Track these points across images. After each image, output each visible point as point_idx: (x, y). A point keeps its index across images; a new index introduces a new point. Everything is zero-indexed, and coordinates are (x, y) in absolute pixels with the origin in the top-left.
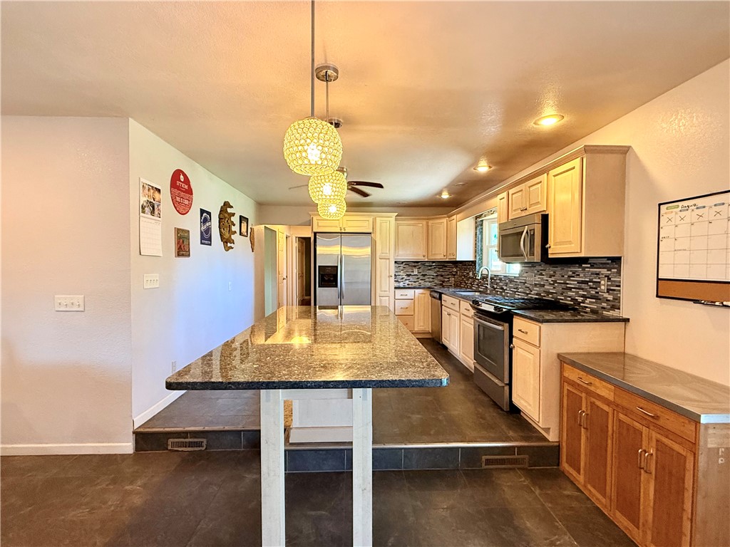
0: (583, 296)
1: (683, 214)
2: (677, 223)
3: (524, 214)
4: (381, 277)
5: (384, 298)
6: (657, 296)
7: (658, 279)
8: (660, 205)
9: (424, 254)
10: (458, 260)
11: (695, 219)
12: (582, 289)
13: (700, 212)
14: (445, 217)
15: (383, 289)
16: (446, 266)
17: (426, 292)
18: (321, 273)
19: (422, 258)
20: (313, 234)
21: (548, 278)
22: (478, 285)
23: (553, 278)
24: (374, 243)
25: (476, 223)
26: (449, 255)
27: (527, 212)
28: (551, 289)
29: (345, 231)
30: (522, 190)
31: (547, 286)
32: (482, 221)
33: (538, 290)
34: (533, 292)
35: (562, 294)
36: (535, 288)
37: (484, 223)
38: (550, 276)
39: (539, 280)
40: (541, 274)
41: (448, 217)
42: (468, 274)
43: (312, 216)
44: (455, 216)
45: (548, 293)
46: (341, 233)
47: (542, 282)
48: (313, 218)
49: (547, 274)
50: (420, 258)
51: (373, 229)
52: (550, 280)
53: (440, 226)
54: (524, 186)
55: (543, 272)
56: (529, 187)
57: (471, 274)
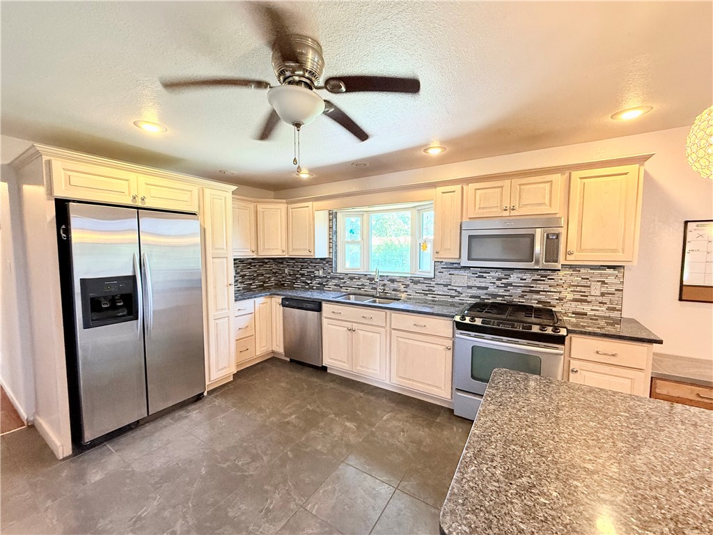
4: (215, 287)
6: (681, 299)
7: (682, 285)
8: (687, 222)
9: (254, 249)
10: (315, 257)
14: (283, 203)
15: (219, 307)
17: (268, 300)
18: (92, 295)
19: (251, 254)
20: (53, 202)
21: (494, 281)
22: (339, 286)
23: (504, 281)
24: (203, 231)
25: (330, 214)
26: (293, 250)
27: (513, 213)
28: (501, 292)
29: (147, 205)
30: (502, 187)
31: (492, 289)
32: (336, 213)
33: (474, 292)
34: (464, 295)
35: (522, 296)
36: (469, 291)
37: (339, 215)
38: (499, 279)
39: (478, 283)
40: (482, 277)
41: (287, 203)
42: (313, 272)
43: (45, 158)
44: (309, 204)
45: (495, 296)
46: (138, 208)
47: (483, 285)
48: (49, 162)
49: (493, 278)
50: (248, 254)
51: (199, 207)
52: (498, 283)
53: (275, 212)
54: (507, 183)
55: (485, 275)
56: (520, 185)
57: (321, 273)
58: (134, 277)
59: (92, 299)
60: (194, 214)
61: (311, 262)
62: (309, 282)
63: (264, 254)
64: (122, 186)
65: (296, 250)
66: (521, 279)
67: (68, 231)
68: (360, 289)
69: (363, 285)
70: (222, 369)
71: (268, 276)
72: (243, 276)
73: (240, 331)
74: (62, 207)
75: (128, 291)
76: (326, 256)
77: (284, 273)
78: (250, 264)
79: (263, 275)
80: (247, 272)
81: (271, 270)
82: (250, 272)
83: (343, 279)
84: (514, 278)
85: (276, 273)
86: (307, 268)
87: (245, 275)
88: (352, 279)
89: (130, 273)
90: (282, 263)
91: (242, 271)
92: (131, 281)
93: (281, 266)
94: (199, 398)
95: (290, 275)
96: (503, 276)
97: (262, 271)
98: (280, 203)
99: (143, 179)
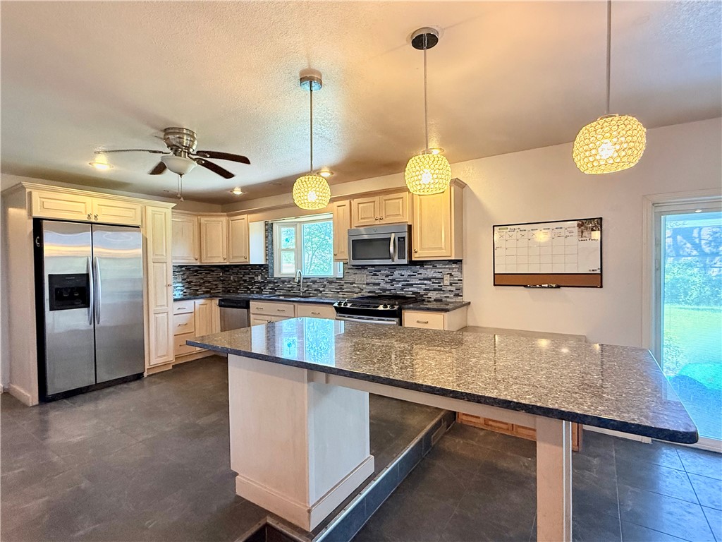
0: (426, 290)
1: (511, 234)
2: (508, 238)
3: (377, 222)
4: (155, 287)
5: (160, 315)
6: (495, 285)
7: (494, 274)
8: (494, 226)
9: (197, 257)
10: (251, 263)
11: (519, 237)
12: (425, 284)
13: (523, 233)
14: (224, 216)
15: (159, 304)
16: (213, 271)
17: (208, 302)
18: (56, 286)
19: (195, 261)
20: (32, 220)
21: (384, 277)
22: (273, 289)
23: (390, 277)
24: (145, 241)
25: (266, 225)
26: (233, 257)
27: (382, 222)
28: (388, 287)
29: (98, 221)
30: (374, 202)
31: (383, 285)
32: (272, 224)
33: (371, 288)
34: (364, 291)
35: (402, 289)
36: (368, 287)
37: (274, 226)
38: (387, 276)
39: (372, 280)
40: (375, 275)
41: (228, 216)
42: (253, 278)
43: (28, 190)
44: (245, 216)
45: (385, 290)
46: (92, 223)
47: (377, 282)
48: (30, 194)
49: (383, 275)
50: (192, 261)
51: (142, 221)
52: (387, 279)
53: (218, 224)
54: (376, 198)
55: (377, 273)
56: (385, 200)
57: (259, 278)
58: (87, 275)
59: (57, 289)
60: (138, 227)
61: (252, 269)
62: (250, 287)
63: (207, 261)
64: (81, 207)
65: (236, 257)
66: (402, 275)
67: (41, 241)
68: (290, 291)
69: (291, 287)
70: (160, 357)
71: (215, 283)
72: (189, 283)
73: (180, 327)
74: (38, 224)
75: (83, 284)
76: (263, 262)
77: (230, 280)
78: (196, 271)
79: (209, 282)
80: (193, 279)
81: (218, 278)
82: (196, 279)
83: (277, 283)
84: (397, 274)
85: (223, 280)
86: (249, 274)
87: (192, 282)
88: (283, 282)
89: (85, 272)
90: (228, 271)
91: (188, 278)
92: (85, 279)
93: (228, 273)
94: (139, 377)
95: (235, 282)
96: (389, 273)
97: (209, 277)
98: (221, 216)
99: (96, 201)
